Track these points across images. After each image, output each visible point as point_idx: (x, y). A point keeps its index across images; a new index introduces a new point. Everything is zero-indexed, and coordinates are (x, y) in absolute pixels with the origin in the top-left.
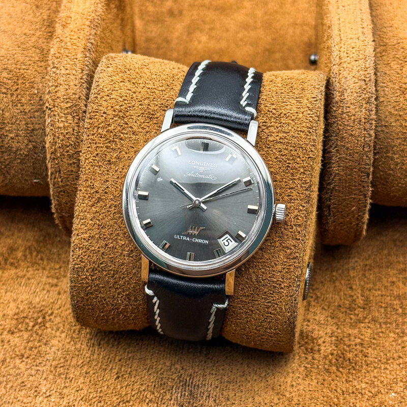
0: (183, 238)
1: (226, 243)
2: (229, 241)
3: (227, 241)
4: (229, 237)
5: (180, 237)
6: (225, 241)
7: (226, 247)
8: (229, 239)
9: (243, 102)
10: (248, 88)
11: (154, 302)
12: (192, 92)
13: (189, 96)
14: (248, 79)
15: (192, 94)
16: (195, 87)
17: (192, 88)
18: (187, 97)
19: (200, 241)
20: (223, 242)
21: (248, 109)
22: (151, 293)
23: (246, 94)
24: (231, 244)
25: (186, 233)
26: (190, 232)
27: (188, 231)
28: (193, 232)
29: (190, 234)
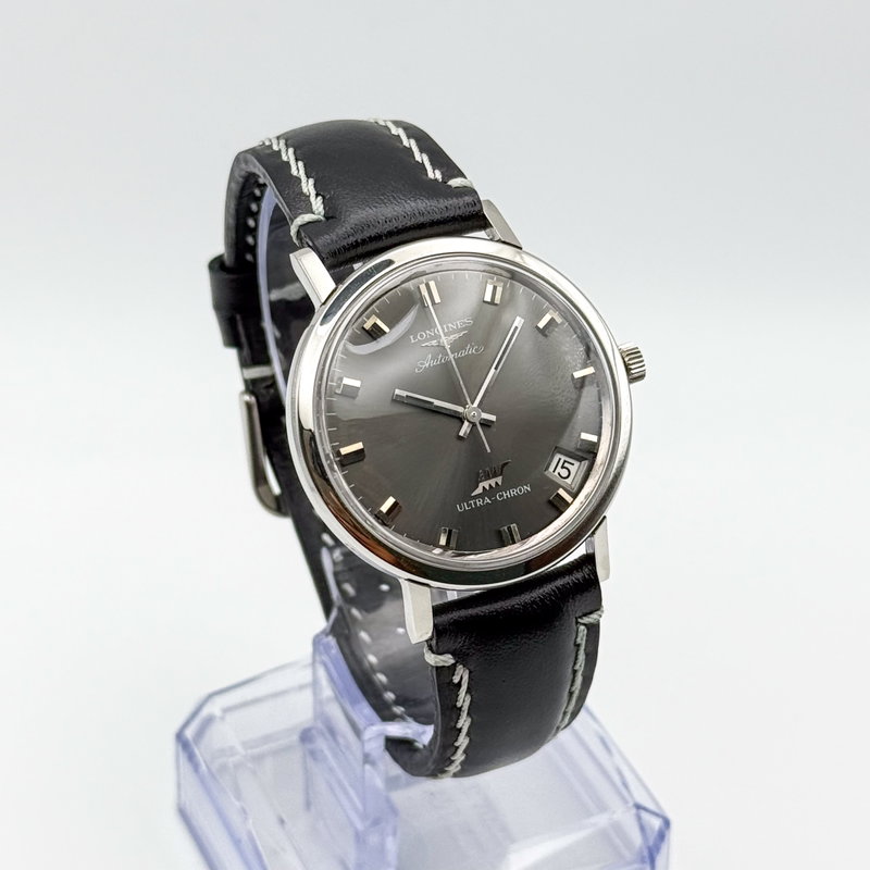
0: (475, 503)
1: (564, 473)
2: (566, 465)
3: (563, 467)
4: (563, 458)
5: (469, 505)
6: (559, 469)
7: (569, 481)
8: (565, 461)
9: (434, 174)
10: (413, 144)
11: (456, 679)
12: (317, 195)
13: (318, 205)
14: (395, 131)
15: (320, 198)
16: (311, 181)
17: (308, 187)
18: (314, 208)
19: (513, 492)
20: (556, 473)
21: (455, 182)
22: (448, 660)
23: (420, 157)
24: (573, 469)
25: (479, 491)
26: (486, 484)
27: (481, 485)
28: (492, 482)
29: (487, 488)
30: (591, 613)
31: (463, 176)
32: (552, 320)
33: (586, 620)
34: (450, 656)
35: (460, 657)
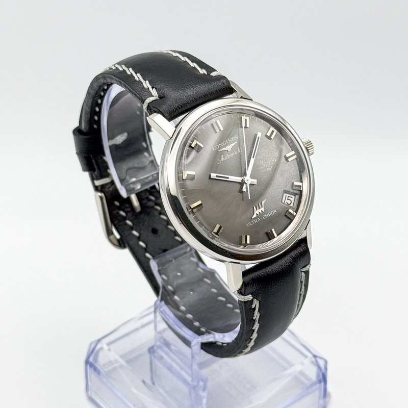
0: (254, 221)
1: (289, 202)
2: (289, 198)
3: (288, 199)
4: (288, 195)
5: (251, 223)
6: (286, 201)
7: (291, 205)
8: (288, 197)
9: (203, 71)
10: (186, 59)
11: (253, 306)
12: (153, 88)
13: (154, 92)
14: (174, 54)
15: (154, 89)
16: (147, 82)
17: (146, 84)
18: (153, 94)
19: (270, 214)
20: (286, 203)
21: (213, 74)
22: (250, 297)
23: (193, 65)
24: (292, 199)
25: (255, 216)
26: (257, 212)
27: (255, 213)
28: (260, 210)
29: (258, 214)
30: (306, 266)
31: (215, 70)
32: (273, 131)
33: (304, 269)
34: (251, 295)
35: (255, 296)
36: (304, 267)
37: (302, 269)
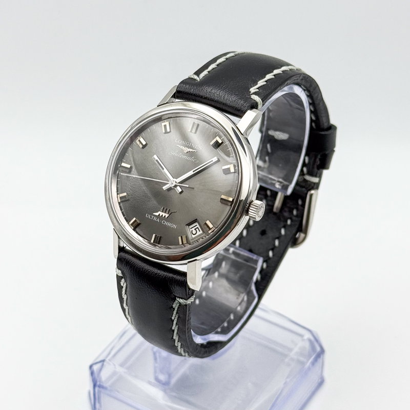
0: (153, 218)
1: (194, 232)
2: (197, 229)
3: (195, 229)
4: (198, 226)
5: (151, 217)
6: (193, 229)
7: (193, 236)
8: (197, 228)
9: (253, 90)
10: (270, 78)
11: (122, 284)
13: (203, 74)
15: (208, 73)
17: (212, 67)
19: (169, 224)
20: (191, 230)
22: (120, 273)
23: (261, 82)
24: (199, 233)
25: (157, 214)
26: (161, 213)
27: (159, 212)
28: (164, 214)
29: (161, 215)
32: (229, 169)
35: (124, 275)
36: (179, 298)
37: (178, 297)
